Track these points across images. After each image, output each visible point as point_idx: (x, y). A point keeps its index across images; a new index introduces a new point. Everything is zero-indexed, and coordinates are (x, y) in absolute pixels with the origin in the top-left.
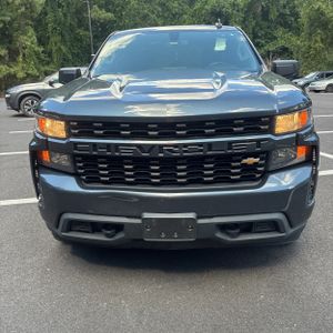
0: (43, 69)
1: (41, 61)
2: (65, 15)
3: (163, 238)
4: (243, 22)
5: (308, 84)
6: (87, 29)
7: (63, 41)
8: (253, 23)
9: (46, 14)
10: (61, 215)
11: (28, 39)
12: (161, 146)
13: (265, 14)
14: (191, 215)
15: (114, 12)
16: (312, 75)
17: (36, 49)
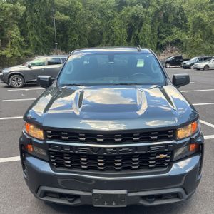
0: (23, 52)
1: (23, 47)
2: (38, 17)
3: (106, 205)
4: (152, 23)
5: (193, 64)
6: (52, 26)
7: (37, 34)
8: (158, 24)
9: (26, 16)
10: (39, 187)
11: (14, 33)
12: (105, 148)
13: (166, 18)
14: (124, 192)
15: (70, 15)
16: (195, 59)
17: (20, 39)
